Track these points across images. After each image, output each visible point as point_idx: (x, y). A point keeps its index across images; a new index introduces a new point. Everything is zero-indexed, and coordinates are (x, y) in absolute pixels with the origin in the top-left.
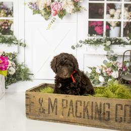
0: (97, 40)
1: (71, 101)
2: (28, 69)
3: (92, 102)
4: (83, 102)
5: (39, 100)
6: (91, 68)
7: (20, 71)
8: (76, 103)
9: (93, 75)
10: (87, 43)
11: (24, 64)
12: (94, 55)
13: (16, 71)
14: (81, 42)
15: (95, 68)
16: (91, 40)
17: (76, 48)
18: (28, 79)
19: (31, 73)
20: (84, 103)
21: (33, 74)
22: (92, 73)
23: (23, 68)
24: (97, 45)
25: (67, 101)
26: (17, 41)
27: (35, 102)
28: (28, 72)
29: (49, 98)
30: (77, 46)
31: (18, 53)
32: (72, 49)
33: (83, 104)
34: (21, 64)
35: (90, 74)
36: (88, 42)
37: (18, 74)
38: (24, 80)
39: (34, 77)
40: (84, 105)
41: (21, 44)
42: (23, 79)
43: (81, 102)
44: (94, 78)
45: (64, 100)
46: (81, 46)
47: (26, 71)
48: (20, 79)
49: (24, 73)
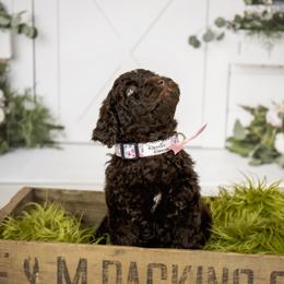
0: (276, 16)
1: (134, 266)
2: (45, 111)
3: (200, 268)
4: (170, 269)
5: (26, 265)
6: (252, 111)
7: (19, 117)
8: (150, 273)
9: (256, 130)
10: (242, 28)
11: (32, 94)
12: (263, 66)
13: (7, 116)
14: (220, 23)
15: (263, 110)
16: (255, 17)
17: (203, 43)
18: (47, 142)
19: (57, 123)
20: (175, 270)
21: (61, 128)
22: (255, 124)
23: (28, 106)
24: (275, 34)
25: (119, 266)
26: (8, 17)
27: (10, 271)
28: (48, 121)
29: (59, 259)
30: (209, 37)
31: (13, 57)
32: (191, 48)
33: (170, 275)
34: (21, 92)
35: (249, 128)
36: (243, 23)
37: (15, 127)
38: (33, 146)
39: (64, 136)
40: (175, 277)
41: (21, 28)
42: (29, 141)
43: (163, 267)
44: (258, 141)
45: (109, 263)
46: (221, 37)
47: (41, 117)
48: (22, 143)
49: (35, 123)
